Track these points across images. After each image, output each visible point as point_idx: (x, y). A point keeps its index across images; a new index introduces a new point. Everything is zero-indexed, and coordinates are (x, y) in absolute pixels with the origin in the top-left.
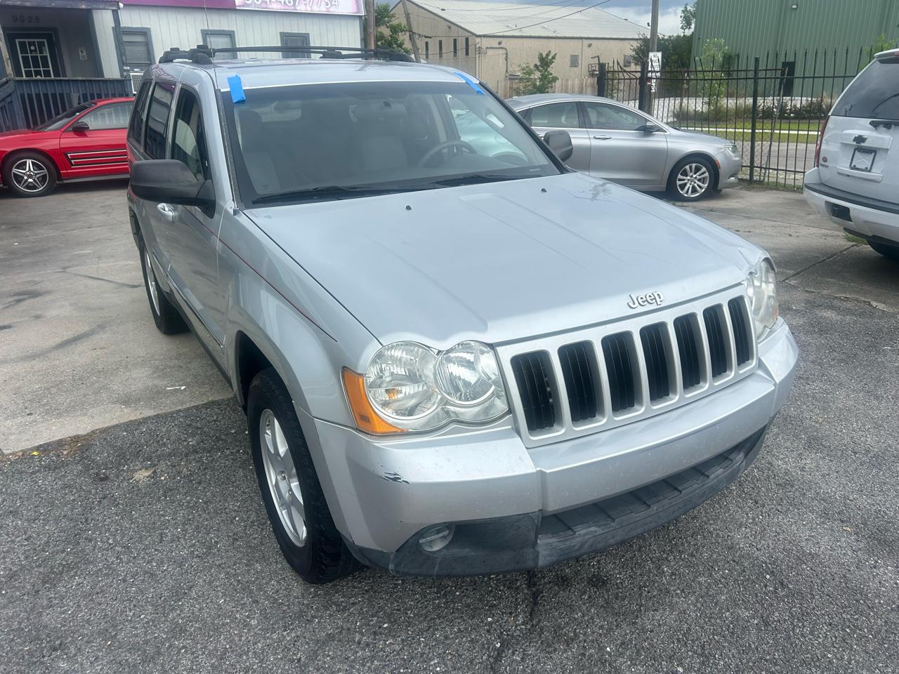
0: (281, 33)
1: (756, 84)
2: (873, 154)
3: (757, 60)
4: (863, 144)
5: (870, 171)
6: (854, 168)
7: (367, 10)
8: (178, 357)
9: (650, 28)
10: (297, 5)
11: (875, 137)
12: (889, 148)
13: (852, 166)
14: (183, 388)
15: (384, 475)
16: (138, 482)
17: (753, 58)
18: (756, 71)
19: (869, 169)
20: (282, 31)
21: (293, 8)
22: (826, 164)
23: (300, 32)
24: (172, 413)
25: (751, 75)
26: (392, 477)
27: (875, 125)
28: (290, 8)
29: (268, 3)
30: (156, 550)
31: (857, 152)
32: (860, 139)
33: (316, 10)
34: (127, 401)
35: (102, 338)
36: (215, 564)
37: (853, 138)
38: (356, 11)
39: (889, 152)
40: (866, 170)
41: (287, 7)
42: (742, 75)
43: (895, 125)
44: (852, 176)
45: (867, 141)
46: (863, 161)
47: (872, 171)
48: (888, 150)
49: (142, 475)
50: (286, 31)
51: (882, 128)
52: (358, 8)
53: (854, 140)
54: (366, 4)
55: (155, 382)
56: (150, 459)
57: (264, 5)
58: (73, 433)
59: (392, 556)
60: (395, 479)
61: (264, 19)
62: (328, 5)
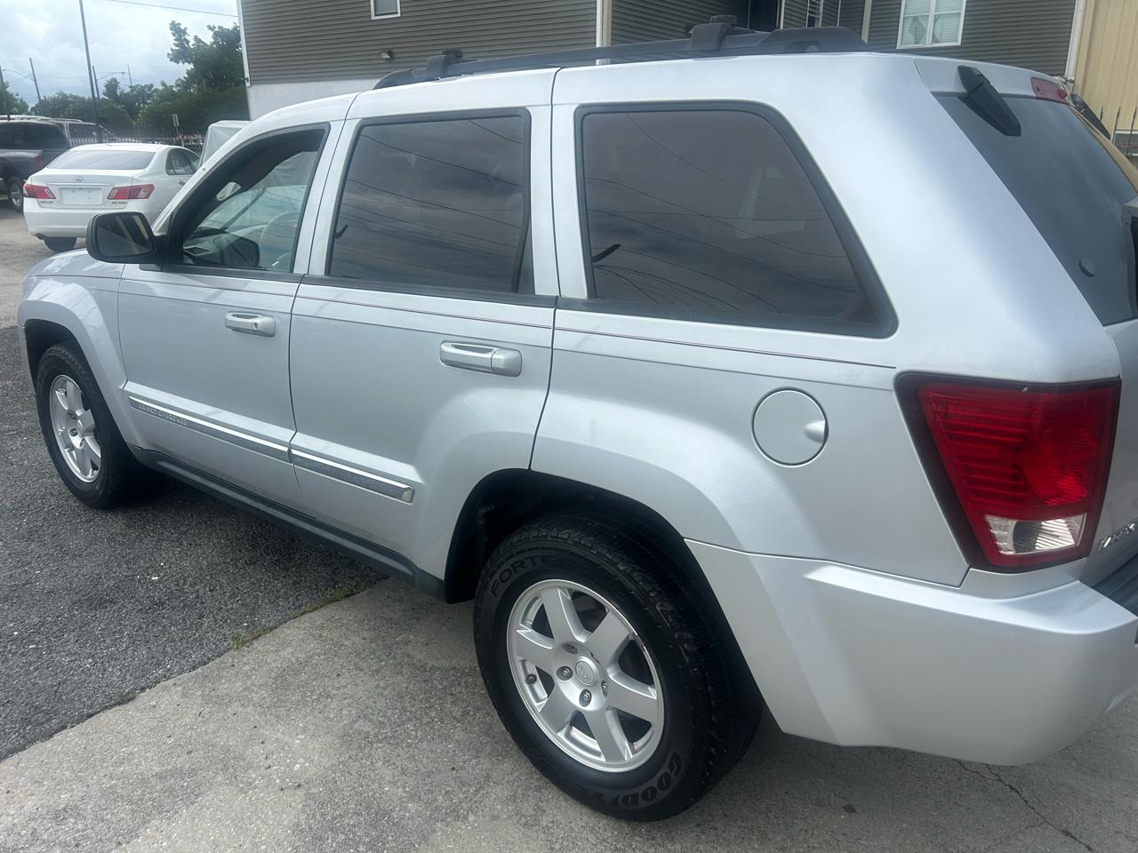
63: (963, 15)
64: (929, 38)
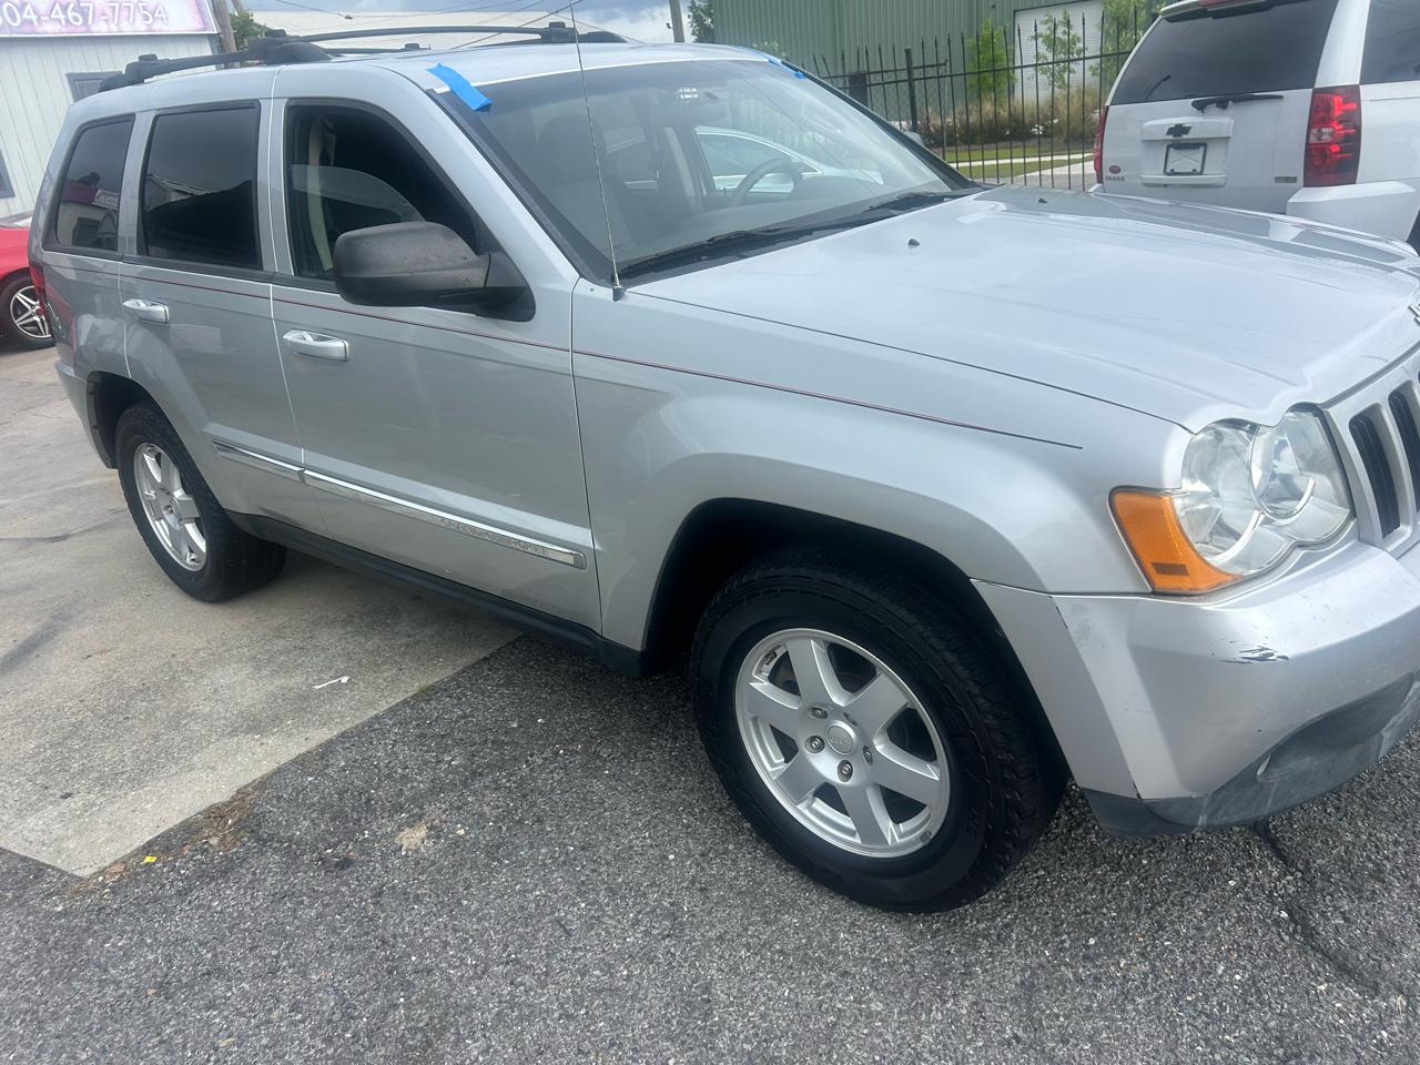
0: (68, 75)
1: (911, 87)
2: (1202, 149)
3: (908, 52)
4: (1185, 137)
5: (1201, 173)
6: (1173, 173)
7: (222, 25)
8: (279, 633)
9: (671, 30)
10: (90, 22)
11: (1204, 123)
12: (1230, 135)
13: (1168, 170)
14: (345, 680)
15: (1238, 656)
16: (417, 851)
17: (903, 50)
18: (909, 69)
19: (1199, 170)
20: (71, 71)
21: (84, 29)
22: (1120, 175)
23: (104, 71)
24: (370, 724)
25: (904, 75)
26: (1256, 655)
27: (1200, 107)
28: (79, 30)
29: (36, 24)
30: (574, 949)
31: (1172, 150)
32: (1179, 130)
33: (127, 29)
34: (254, 725)
35: (80, 635)
36: (711, 939)
37: (1167, 129)
38: (201, 26)
39: (1231, 142)
40: (1194, 172)
41: (72, 29)
42: (890, 77)
43: (1234, 101)
44: (1171, 185)
45: (1192, 130)
46: (1185, 161)
47: (1205, 172)
48: (1228, 138)
49: (413, 838)
50: (77, 71)
51: (1213, 108)
52: (205, 23)
53: (1168, 133)
54: (218, 12)
55: (277, 682)
56: (401, 809)
57: (27, 28)
58: (201, 804)
59: (1205, 803)
60: (1263, 659)
61: (32, 53)
62: (148, 19)
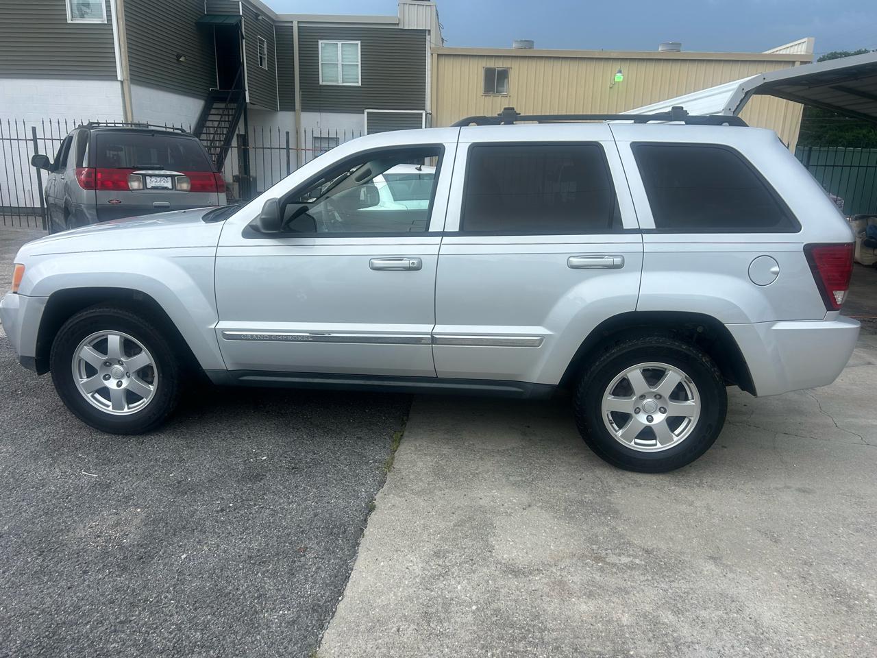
63: (360, 66)
64: (340, 80)
